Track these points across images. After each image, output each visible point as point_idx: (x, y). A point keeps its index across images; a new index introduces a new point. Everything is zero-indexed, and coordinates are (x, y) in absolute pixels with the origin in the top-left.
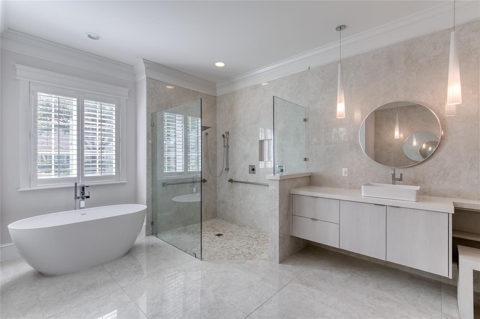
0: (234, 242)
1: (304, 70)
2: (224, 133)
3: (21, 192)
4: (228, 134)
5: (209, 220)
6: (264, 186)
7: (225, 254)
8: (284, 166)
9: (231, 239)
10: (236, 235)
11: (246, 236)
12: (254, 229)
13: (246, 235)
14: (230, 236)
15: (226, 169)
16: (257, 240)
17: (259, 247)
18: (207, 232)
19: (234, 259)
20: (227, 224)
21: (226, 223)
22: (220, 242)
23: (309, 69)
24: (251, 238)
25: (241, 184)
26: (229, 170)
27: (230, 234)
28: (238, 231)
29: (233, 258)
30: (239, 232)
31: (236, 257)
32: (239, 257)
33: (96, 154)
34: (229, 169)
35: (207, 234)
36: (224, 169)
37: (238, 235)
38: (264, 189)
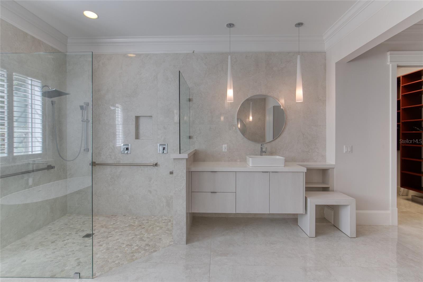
0: (117, 237)
1: (188, 52)
2: (82, 104)
4: (89, 105)
5: (57, 220)
7: (119, 256)
9: (109, 236)
10: (113, 229)
11: (126, 227)
12: (129, 217)
13: (126, 226)
14: (105, 232)
15: (84, 149)
16: (143, 227)
17: (151, 235)
18: (67, 237)
19: (136, 259)
20: (89, 219)
21: (86, 218)
22: (99, 244)
23: (193, 52)
24: (135, 227)
25: (108, 167)
27: (103, 230)
28: (112, 223)
29: (134, 258)
30: (114, 224)
31: (136, 255)
32: (140, 254)
34: (89, 150)
35: (68, 239)
36: (82, 149)
37: (115, 228)
38: (142, 170)
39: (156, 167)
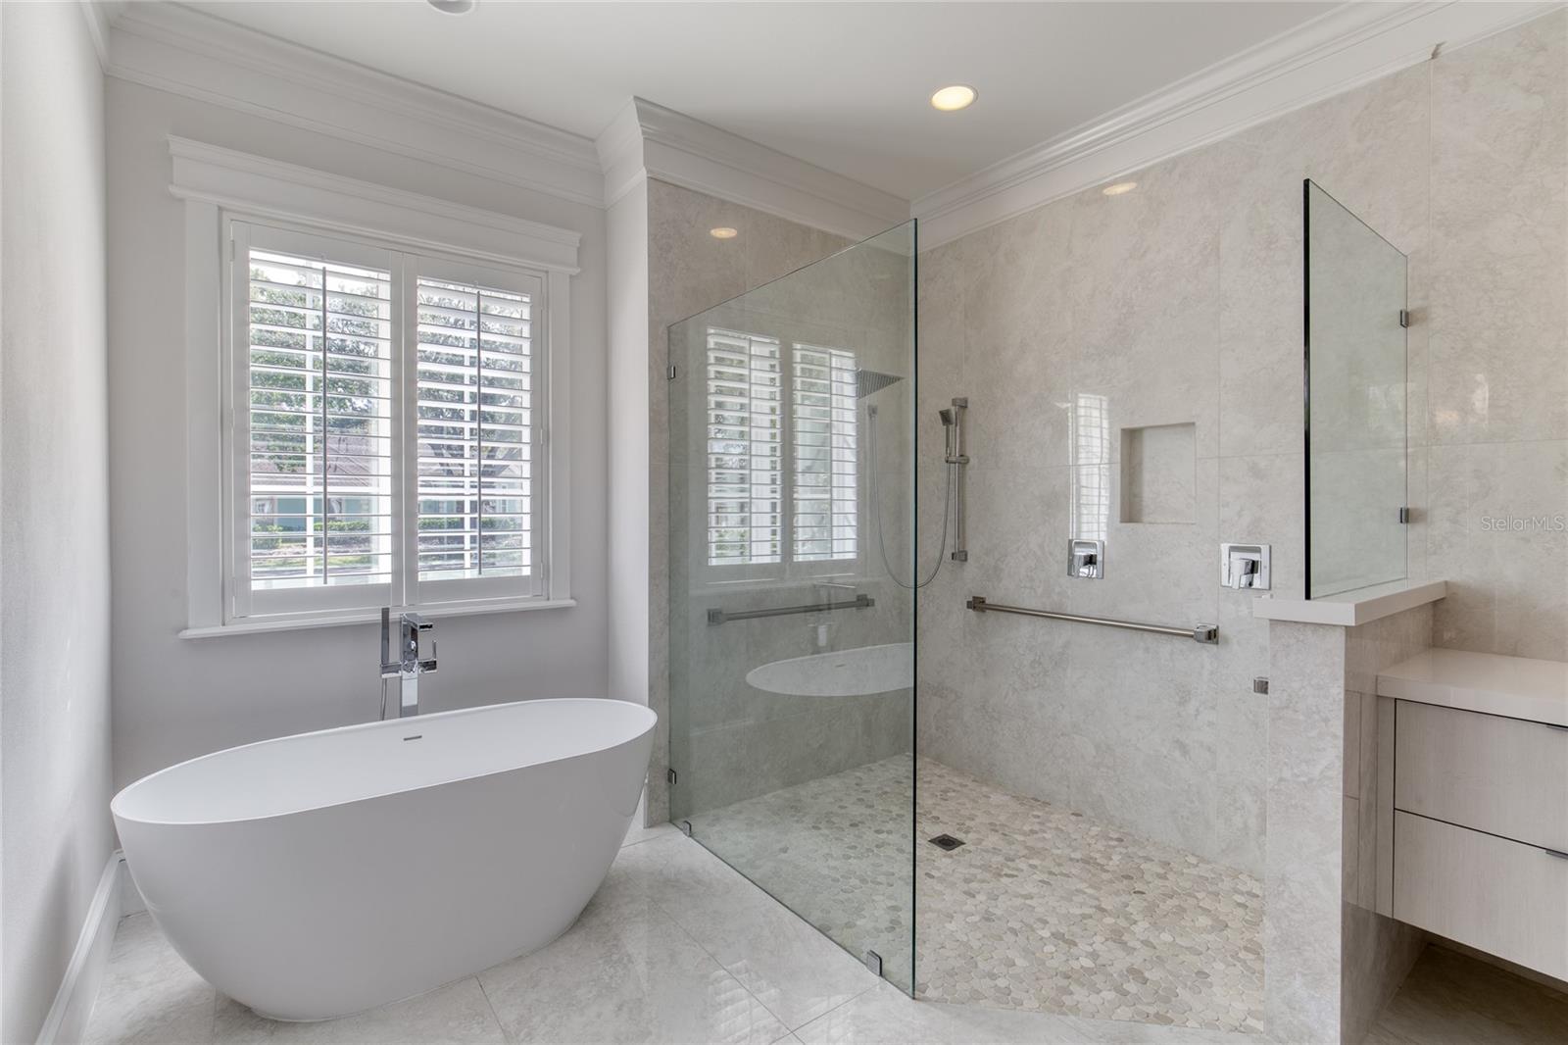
0: (1029, 888)
1: (1399, 68)
2: (947, 405)
3: (190, 641)
4: (966, 407)
5: (882, 762)
6: (1146, 635)
7: (1014, 965)
8: (1265, 549)
9: (1006, 871)
10: (1025, 852)
11: (1071, 859)
12: (1094, 824)
13: (1073, 856)
14: (996, 851)
15: (953, 554)
16: (1139, 886)
17: (1166, 937)
18: (890, 826)
19: (1075, 1009)
20: (961, 785)
21: (956, 780)
22: (966, 888)
23: (1434, 55)
24: (1105, 876)
25: (1025, 619)
26: (966, 560)
27: (993, 840)
28: (1027, 828)
29: (1068, 1000)
30: (1033, 832)
31: (1080, 994)
32: (1094, 998)
33: (463, 495)
34: (966, 555)
35: (889, 832)
36: (948, 554)
37: (1033, 852)
38: (1147, 650)
39: (1211, 647)
